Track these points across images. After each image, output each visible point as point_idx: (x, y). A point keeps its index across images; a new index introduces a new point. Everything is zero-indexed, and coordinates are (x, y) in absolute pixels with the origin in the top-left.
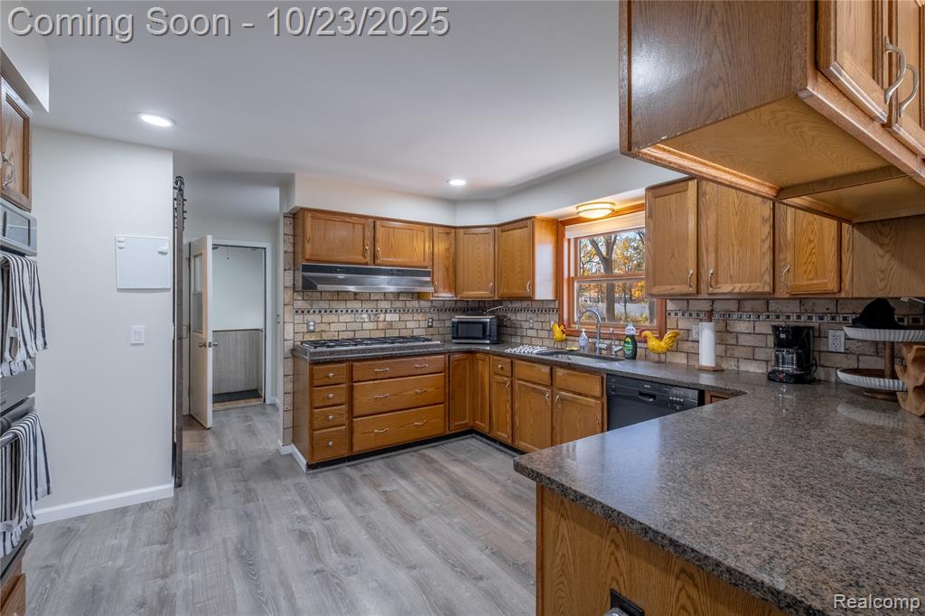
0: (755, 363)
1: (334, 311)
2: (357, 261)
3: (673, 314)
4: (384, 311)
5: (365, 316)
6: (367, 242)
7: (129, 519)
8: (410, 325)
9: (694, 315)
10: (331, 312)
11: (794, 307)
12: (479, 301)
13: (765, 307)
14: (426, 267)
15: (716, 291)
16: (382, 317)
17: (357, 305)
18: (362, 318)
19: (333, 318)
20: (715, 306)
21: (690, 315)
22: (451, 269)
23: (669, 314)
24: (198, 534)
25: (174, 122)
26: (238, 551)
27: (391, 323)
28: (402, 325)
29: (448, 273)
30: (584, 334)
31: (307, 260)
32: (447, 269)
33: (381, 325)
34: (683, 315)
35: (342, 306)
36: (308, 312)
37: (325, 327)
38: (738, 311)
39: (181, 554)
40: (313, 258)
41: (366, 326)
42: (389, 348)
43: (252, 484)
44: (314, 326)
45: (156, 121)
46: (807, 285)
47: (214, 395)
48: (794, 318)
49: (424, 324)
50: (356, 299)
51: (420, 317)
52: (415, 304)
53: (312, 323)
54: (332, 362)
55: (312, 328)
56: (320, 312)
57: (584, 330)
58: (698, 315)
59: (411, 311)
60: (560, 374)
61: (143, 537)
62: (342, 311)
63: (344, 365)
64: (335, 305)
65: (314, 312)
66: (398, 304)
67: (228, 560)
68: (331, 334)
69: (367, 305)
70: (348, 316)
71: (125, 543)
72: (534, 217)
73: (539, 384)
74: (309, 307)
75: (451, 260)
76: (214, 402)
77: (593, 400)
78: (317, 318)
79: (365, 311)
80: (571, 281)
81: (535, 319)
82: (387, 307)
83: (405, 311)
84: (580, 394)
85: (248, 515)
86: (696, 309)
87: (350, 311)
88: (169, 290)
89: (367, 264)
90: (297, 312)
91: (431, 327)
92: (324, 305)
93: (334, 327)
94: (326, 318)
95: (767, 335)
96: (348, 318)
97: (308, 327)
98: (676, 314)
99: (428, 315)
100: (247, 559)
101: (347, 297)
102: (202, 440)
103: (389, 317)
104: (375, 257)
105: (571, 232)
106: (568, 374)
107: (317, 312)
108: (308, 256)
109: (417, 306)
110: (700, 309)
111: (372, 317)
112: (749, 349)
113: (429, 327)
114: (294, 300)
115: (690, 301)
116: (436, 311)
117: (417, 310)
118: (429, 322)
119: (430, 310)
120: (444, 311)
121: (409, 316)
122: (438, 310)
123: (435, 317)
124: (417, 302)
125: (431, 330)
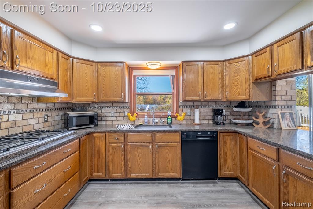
0: (206, 121)
6: (5, 46)
8: (32, 122)
9: (188, 107)
11: (214, 104)
13: (208, 104)
15: (207, 99)
21: (187, 107)
23: (180, 107)
28: (25, 122)
30: (146, 116)
34: (184, 107)
38: (201, 105)
46: (236, 98)
48: (214, 107)
49: (42, 120)
51: (39, 115)
52: (35, 106)
57: (146, 115)
58: (189, 107)
59: (32, 111)
60: (158, 136)
66: (20, 106)
72: (125, 62)
73: (144, 142)
77: (176, 144)
81: (115, 112)
83: (29, 111)
84: (168, 143)
86: (189, 105)
91: (47, 121)
95: (208, 112)
98: (182, 107)
104: (13, 62)
105: (136, 73)
106: (163, 135)
109: (36, 107)
110: (190, 105)
112: (204, 117)
113: (45, 121)
115: (187, 102)
116: (49, 110)
117: (37, 110)
118: (45, 118)
119: (45, 110)
120: (54, 110)
121: (30, 116)
122: (51, 110)
123: (49, 114)
124: (36, 104)
125: (47, 123)
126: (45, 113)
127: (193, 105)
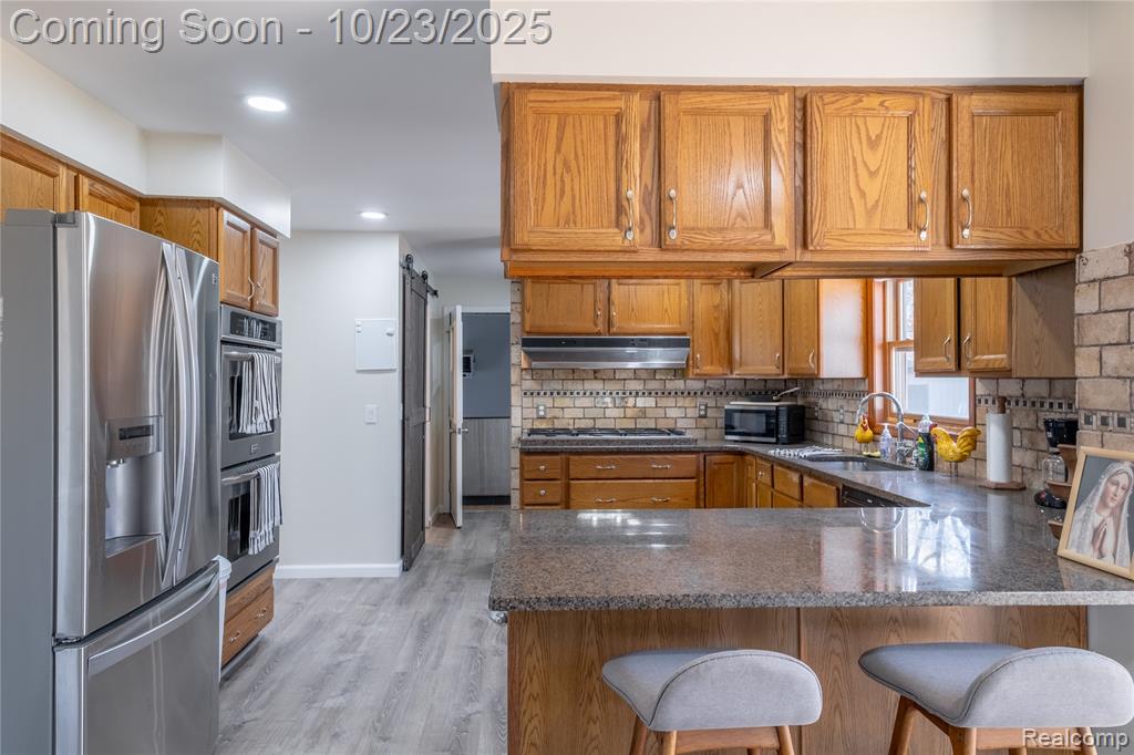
1: (568, 393)
2: (585, 331)
3: (983, 401)
4: (634, 394)
5: (608, 400)
6: (599, 305)
7: (360, 586)
8: (672, 413)
10: (565, 394)
12: (765, 380)
14: (684, 334)
16: (631, 402)
17: (597, 386)
18: (604, 403)
19: (567, 401)
20: (1025, 388)
22: (722, 336)
23: (980, 400)
24: (401, 604)
25: (386, 214)
26: (422, 621)
27: (643, 412)
28: (660, 412)
29: (717, 340)
30: (886, 430)
31: (528, 333)
32: (716, 335)
33: (630, 413)
34: (993, 402)
35: (578, 386)
36: (539, 394)
37: (558, 413)
38: (1049, 396)
39: (382, 614)
40: (534, 330)
41: (609, 413)
42: (618, 441)
43: (465, 579)
44: (545, 411)
45: (373, 216)
47: (464, 497)
49: (692, 413)
50: (596, 378)
51: (687, 402)
52: (679, 384)
53: (542, 408)
54: (543, 453)
55: (542, 413)
56: (552, 394)
57: (886, 426)
59: (673, 393)
60: (806, 484)
61: (363, 599)
62: (578, 393)
63: (558, 457)
64: (570, 385)
65: (545, 394)
66: (653, 385)
67: (412, 625)
68: (565, 422)
69: (610, 386)
70: (587, 400)
71: (350, 600)
74: (539, 388)
75: (722, 322)
76: (464, 504)
78: (548, 401)
79: (608, 393)
80: (886, 348)
81: (845, 409)
82: (638, 388)
83: (666, 394)
85: (445, 600)
87: (588, 393)
88: (394, 370)
89: (599, 333)
90: (525, 394)
91: (705, 417)
92: (557, 385)
93: (569, 413)
94: (560, 402)
96: (586, 402)
97: (538, 411)
98: (986, 402)
99: (699, 399)
100: (424, 629)
101: (585, 376)
102: (448, 537)
103: (641, 402)
104: (609, 323)
106: (812, 484)
107: (549, 393)
108: (528, 329)
109: (682, 387)
110: (1010, 393)
111: (617, 402)
113: (701, 417)
114: (522, 379)
116: (711, 394)
117: (682, 393)
118: (700, 410)
119: (702, 393)
120: (724, 394)
121: (670, 402)
122: (714, 393)
123: (711, 403)
124: (682, 382)
125: (704, 420)
126: (700, 400)
127: (1023, 395)
